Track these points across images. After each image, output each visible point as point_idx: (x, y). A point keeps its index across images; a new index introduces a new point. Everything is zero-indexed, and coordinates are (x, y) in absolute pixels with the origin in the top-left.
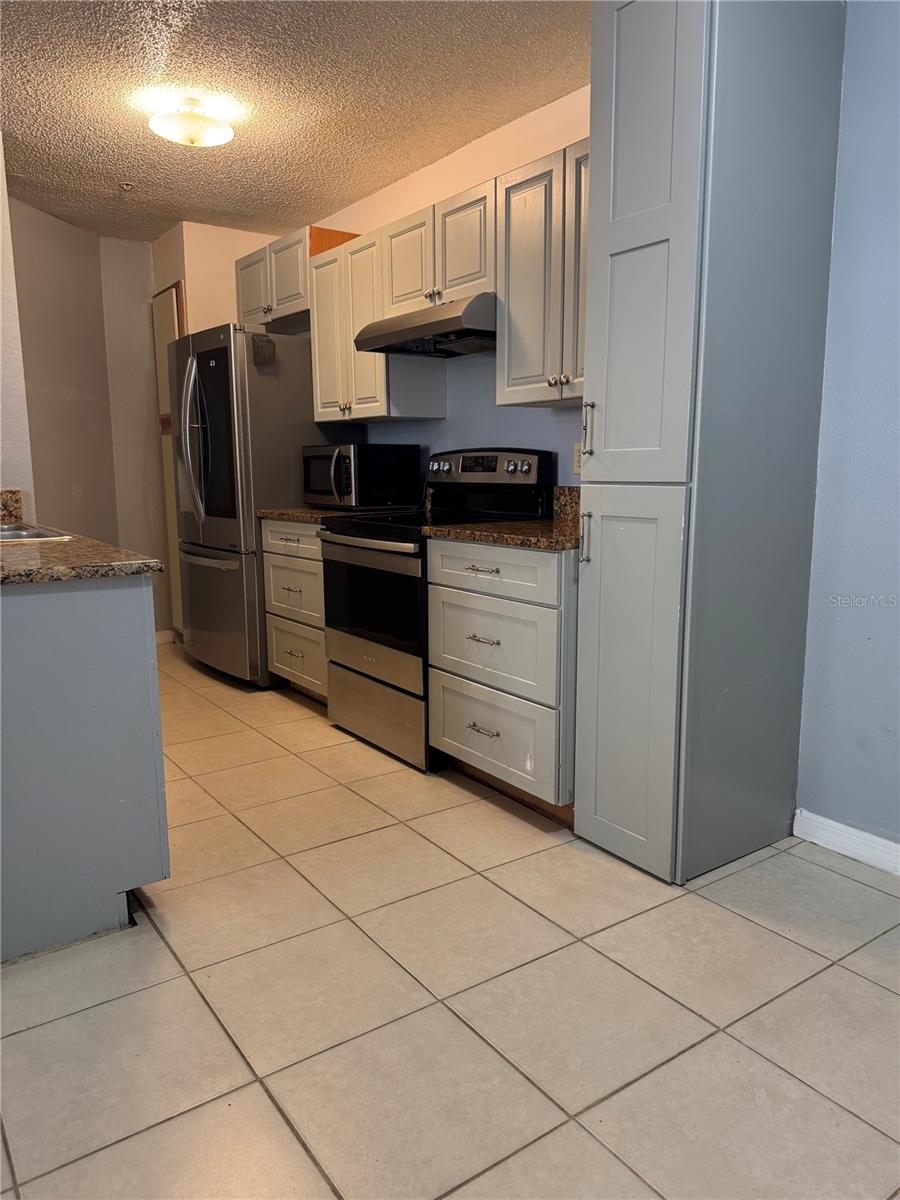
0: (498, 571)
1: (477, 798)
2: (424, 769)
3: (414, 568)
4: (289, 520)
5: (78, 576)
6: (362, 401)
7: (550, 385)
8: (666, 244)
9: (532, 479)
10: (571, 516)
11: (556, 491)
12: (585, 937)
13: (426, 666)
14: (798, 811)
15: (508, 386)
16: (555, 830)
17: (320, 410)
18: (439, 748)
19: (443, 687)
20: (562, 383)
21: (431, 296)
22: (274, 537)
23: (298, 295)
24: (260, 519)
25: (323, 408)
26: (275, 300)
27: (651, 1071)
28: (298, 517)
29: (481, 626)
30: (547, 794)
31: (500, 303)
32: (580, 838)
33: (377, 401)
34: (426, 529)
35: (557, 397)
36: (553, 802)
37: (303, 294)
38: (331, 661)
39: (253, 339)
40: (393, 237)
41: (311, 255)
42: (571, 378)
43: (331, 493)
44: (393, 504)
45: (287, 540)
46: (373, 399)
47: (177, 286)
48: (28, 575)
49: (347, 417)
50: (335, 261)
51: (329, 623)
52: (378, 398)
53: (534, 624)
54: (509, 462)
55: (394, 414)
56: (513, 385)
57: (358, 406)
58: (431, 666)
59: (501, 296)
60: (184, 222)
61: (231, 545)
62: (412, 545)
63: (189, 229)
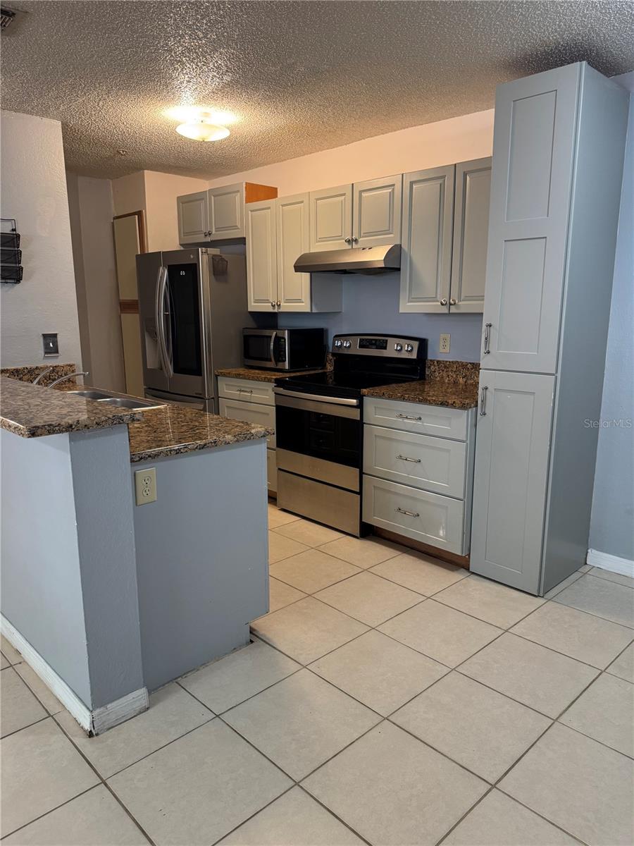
0: (420, 419)
1: (400, 553)
2: (359, 536)
3: (355, 414)
4: (245, 379)
5: (237, 441)
6: (288, 301)
7: (442, 304)
8: (544, 240)
9: (414, 356)
10: (438, 379)
11: (428, 363)
12: (509, 629)
13: (361, 473)
14: (589, 551)
15: (409, 302)
16: (457, 570)
17: (253, 304)
18: (369, 523)
19: (374, 487)
20: (450, 304)
21: (349, 242)
22: (229, 389)
23: (235, 227)
24: (217, 376)
25: (255, 302)
26: (214, 229)
27: (581, 694)
28: (253, 377)
29: (405, 450)
30: (456, 549)
31: (404, 250)
32: (473, 573)
33: (303, 302)
34: (364, 391)
35: (447, 311)
36: (460, 554)
37: (239, 227)
38: (279, 469)
39: (213, 258)
40: (317, 199)
41: (246, 202)
42: (457, 302)
43: (271, 361)
44: (309, 367)
45: (240, 391)
46: (299, 301)
47: (140, 214)
48: (215, 442)
49: (276, 310)
50: (269, 208)
51: (278, 446)
52: (303, 300)
53: (448, 451)
54: (397, 345)
55: (314, 311)
56: (411, 302)
57: (285, 304)
58: (364, 473)
59: (405, 247)
60: (145, 171)
61: (196, 394)
62: (355, 401)
63: (149, 175)
